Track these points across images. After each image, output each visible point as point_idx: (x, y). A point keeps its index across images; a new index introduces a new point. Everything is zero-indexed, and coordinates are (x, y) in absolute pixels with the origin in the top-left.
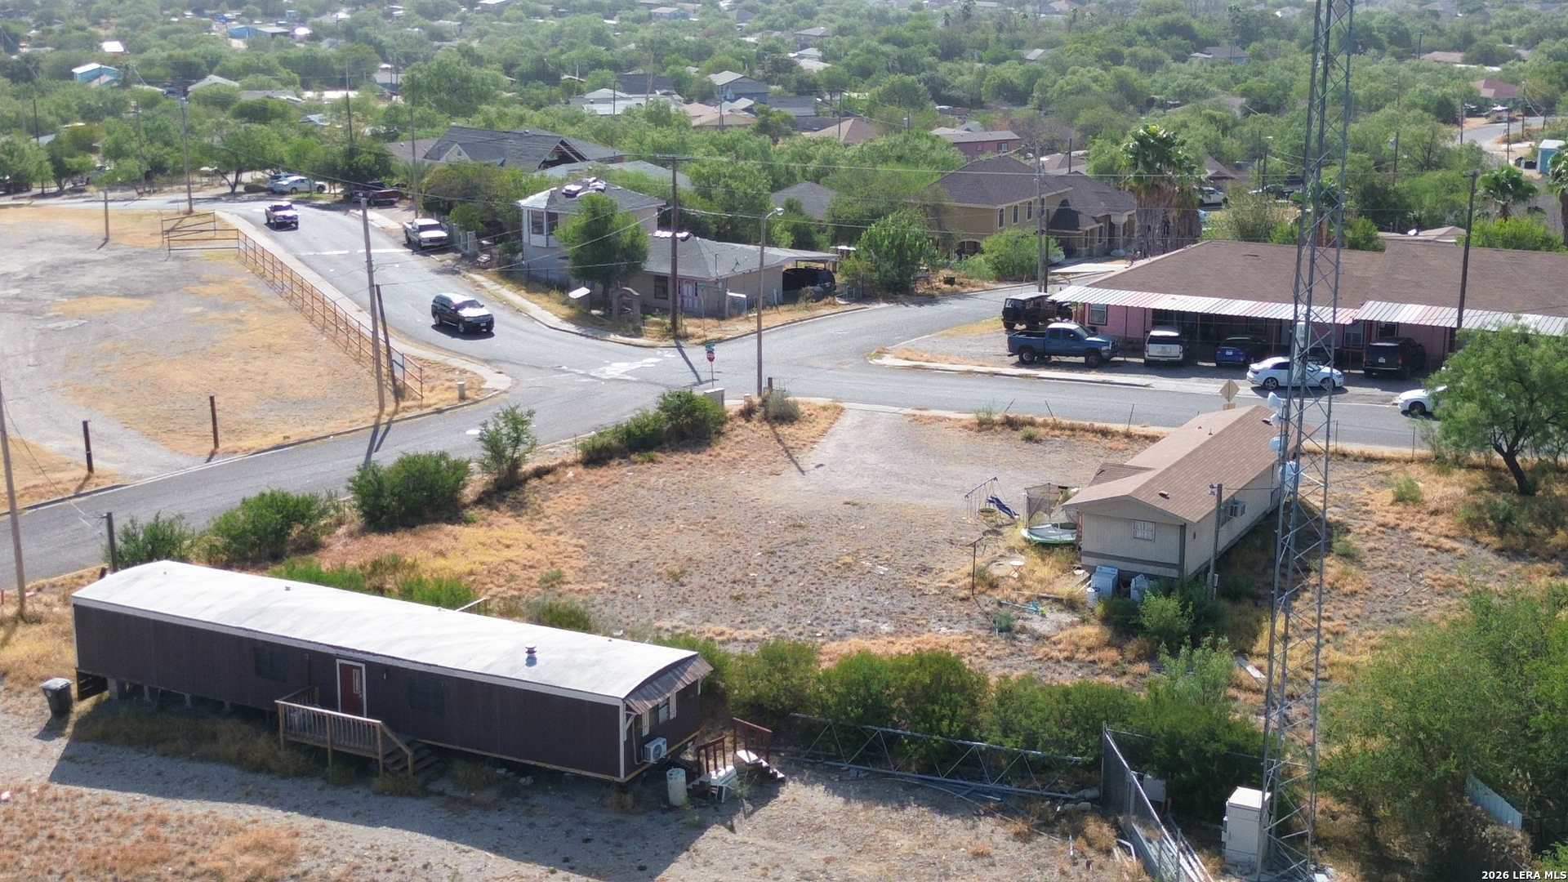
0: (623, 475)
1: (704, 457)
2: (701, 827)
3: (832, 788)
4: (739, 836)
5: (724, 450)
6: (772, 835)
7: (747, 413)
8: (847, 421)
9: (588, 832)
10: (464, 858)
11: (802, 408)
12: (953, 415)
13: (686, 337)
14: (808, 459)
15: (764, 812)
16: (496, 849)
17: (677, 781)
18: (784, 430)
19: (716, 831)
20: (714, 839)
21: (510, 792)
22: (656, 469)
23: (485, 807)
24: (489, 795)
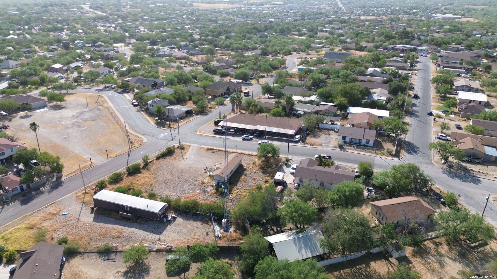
0: (161, 161)
1: (172, 157)
2: (167, 226)
3: (183, 218)
4: (171, 227)
5: (175, 156)
6: (175, 226)
7: (178, 148)
8: (191, 148)
9: (155, 227)
10: (141, 232)
11: (185, 146)
12: (204, 146)
13: (171, 128)
14: (185, 157)
15: (175, 222)
16: (144, 231)
17: (165, 220)
18: (183, 151)
19: (169, 226)
20: (169, 227)
21: (146, 221)
22: (166, 160)
23: (143, 224)
24: (144, 222)
